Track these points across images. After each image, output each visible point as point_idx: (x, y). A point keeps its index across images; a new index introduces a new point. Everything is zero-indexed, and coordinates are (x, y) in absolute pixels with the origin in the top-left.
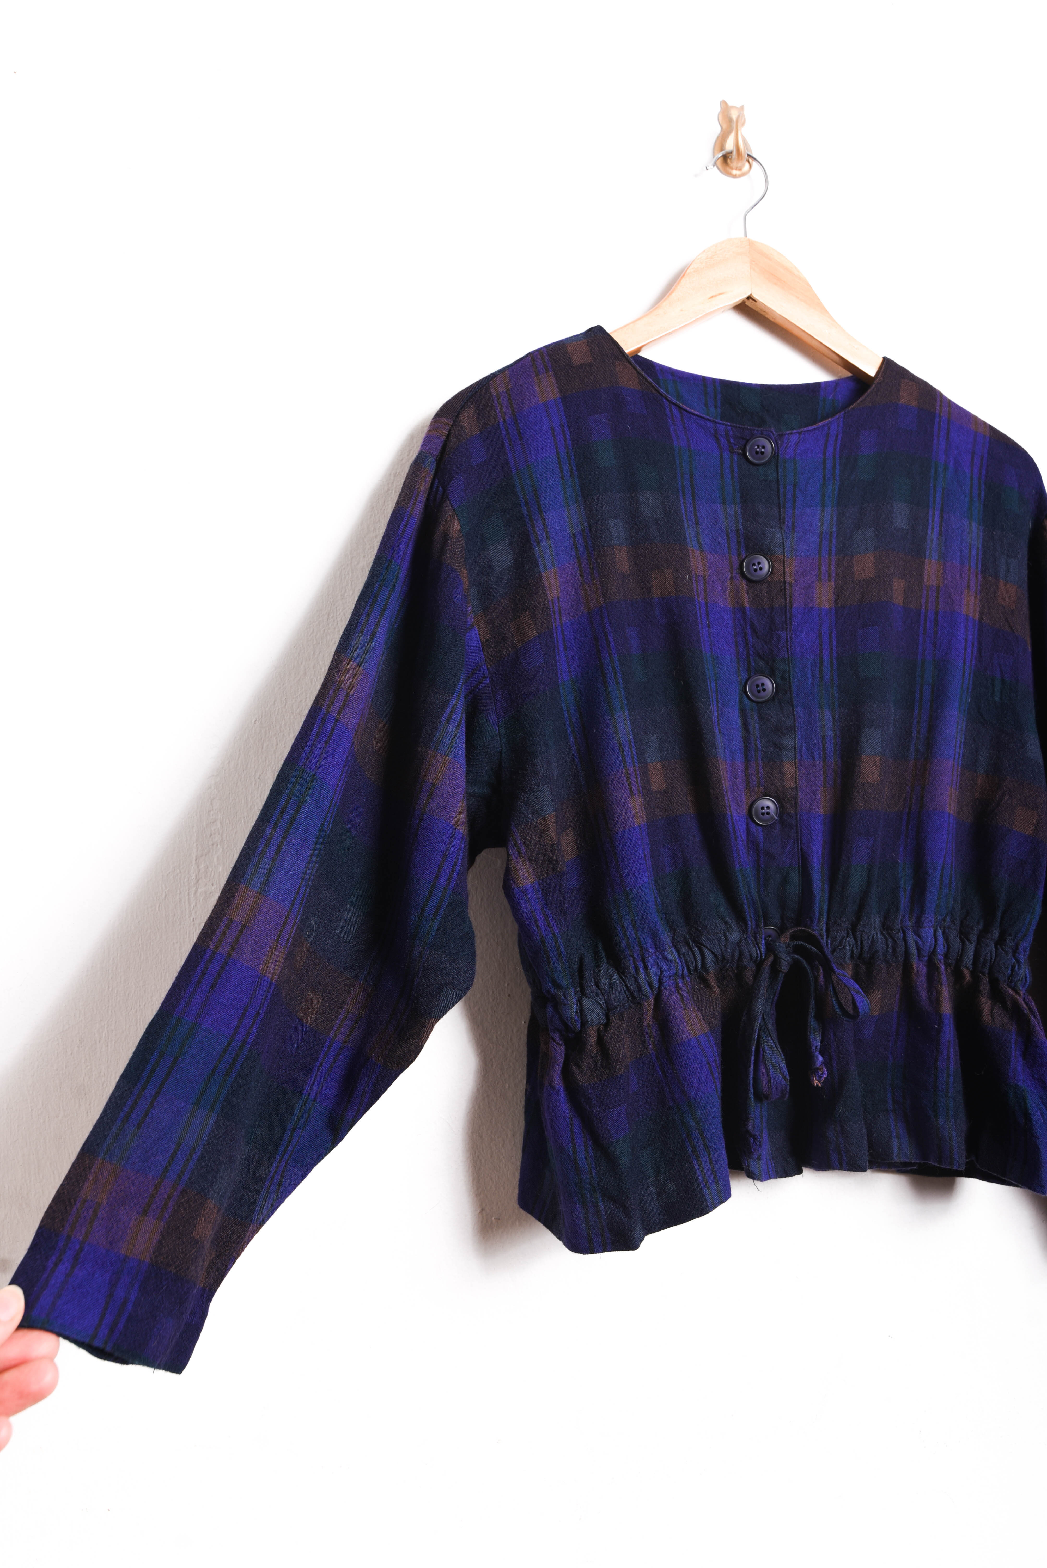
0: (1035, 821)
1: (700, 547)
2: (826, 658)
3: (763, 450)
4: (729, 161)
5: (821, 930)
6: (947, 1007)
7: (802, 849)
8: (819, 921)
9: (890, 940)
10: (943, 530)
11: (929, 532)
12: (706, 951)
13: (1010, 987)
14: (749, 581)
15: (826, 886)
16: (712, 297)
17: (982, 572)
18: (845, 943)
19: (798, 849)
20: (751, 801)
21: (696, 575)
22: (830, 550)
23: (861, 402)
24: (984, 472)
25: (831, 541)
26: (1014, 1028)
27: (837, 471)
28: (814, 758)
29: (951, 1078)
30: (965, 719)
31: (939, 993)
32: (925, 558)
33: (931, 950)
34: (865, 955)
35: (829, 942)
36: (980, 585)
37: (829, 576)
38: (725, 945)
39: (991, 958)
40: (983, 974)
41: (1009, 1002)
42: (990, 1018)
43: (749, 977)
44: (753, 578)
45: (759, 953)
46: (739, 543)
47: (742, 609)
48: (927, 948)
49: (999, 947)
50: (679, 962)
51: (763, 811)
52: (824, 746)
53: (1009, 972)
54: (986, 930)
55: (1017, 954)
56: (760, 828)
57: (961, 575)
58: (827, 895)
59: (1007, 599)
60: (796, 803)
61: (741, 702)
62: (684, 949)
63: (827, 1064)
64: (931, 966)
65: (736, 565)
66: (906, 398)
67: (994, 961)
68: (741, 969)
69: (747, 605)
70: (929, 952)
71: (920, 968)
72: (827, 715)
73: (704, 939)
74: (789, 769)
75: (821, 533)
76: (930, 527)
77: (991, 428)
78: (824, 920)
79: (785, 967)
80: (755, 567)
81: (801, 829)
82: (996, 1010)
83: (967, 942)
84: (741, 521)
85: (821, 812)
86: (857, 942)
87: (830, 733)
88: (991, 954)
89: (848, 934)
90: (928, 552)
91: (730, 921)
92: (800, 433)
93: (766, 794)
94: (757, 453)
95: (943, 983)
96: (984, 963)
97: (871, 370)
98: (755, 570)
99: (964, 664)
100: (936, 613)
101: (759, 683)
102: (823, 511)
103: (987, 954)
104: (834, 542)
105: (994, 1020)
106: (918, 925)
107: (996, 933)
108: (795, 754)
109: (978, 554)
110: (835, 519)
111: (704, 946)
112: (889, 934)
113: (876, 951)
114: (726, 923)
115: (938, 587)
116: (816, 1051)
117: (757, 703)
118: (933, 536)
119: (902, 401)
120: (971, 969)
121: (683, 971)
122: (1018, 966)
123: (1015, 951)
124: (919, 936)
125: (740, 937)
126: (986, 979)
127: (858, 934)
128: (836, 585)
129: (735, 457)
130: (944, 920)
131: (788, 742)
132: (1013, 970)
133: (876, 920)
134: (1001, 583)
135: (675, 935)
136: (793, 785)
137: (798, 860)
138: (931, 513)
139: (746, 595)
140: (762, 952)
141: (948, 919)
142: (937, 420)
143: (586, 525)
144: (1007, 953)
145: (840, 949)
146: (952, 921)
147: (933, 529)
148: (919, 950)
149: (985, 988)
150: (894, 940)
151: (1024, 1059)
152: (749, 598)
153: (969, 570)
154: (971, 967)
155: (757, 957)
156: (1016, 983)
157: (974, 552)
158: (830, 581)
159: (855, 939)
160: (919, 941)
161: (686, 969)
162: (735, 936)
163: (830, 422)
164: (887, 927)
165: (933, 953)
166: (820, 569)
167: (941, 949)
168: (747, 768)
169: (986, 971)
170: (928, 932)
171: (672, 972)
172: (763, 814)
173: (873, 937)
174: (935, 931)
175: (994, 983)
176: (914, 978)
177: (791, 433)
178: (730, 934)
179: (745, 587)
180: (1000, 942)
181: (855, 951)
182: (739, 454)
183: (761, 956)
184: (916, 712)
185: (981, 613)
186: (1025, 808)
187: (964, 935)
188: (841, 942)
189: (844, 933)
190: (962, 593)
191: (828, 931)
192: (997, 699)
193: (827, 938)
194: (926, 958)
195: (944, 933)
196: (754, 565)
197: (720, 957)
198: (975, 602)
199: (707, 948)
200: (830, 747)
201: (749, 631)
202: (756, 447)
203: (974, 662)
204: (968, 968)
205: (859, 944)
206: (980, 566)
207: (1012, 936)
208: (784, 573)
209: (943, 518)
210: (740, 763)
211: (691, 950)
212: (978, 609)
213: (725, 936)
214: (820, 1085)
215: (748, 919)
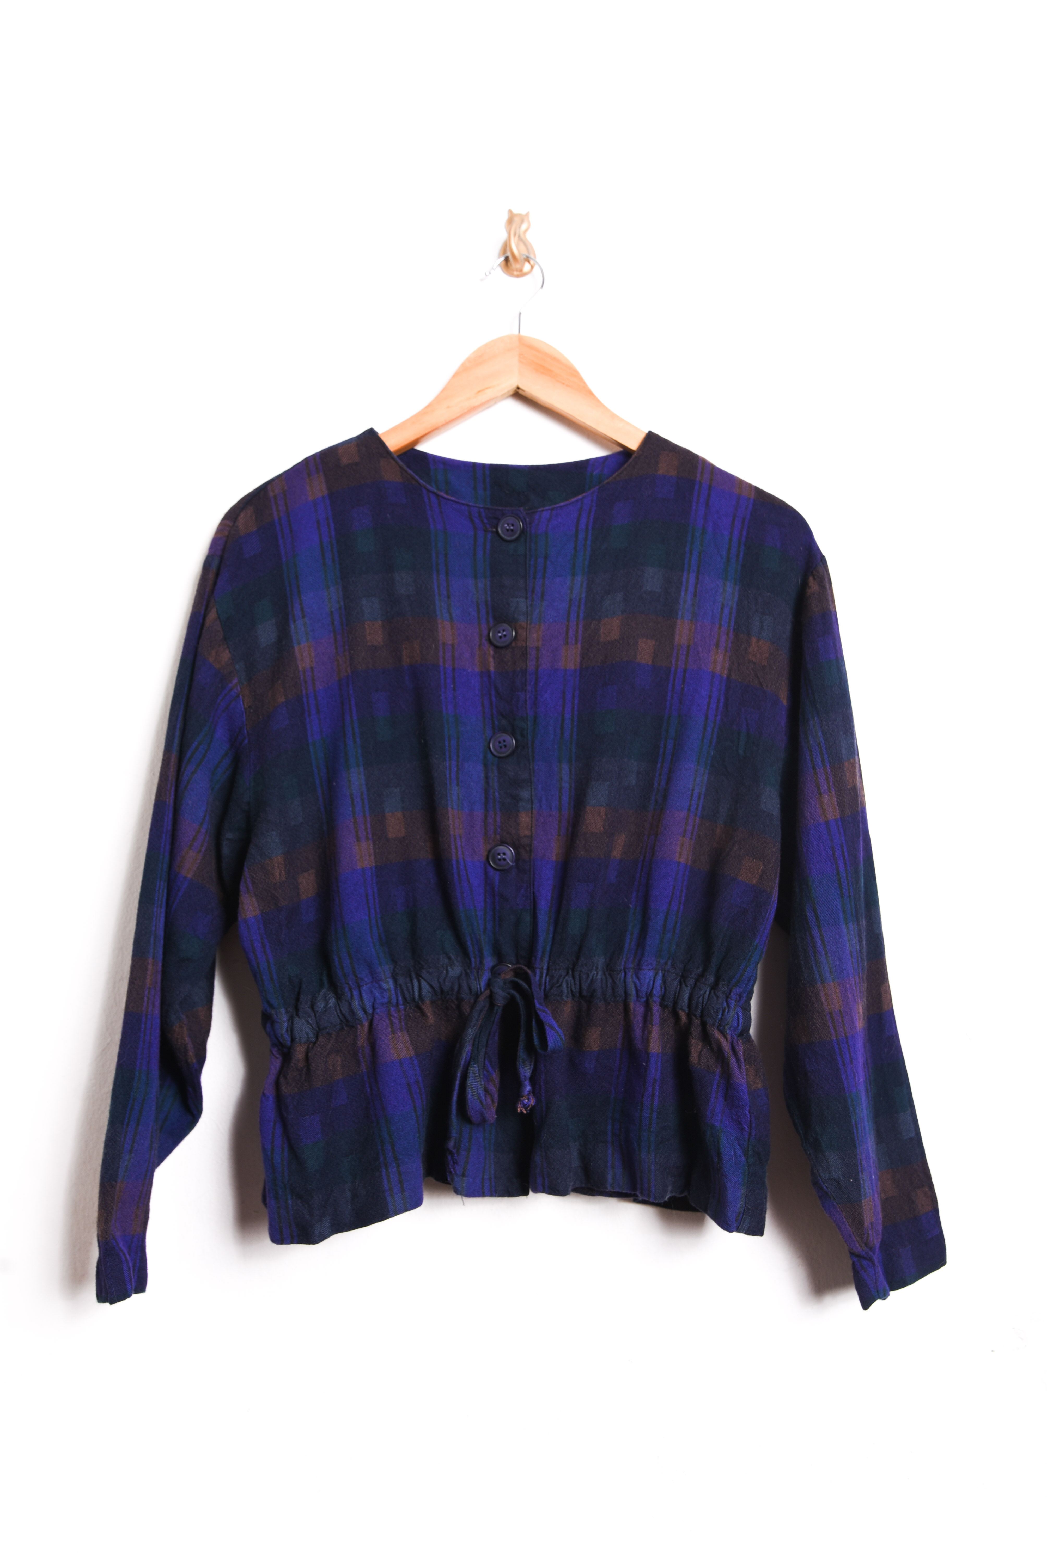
0: (760, 871)
1: (451, 619)
2: (568, 716)
3: (512, 528)
4: (509, 264)
5: (542, 968)
6: (655, 1046)
7: (534, 893)
8: (541, 959)
9: (610, 981)
10: (698, 591)
11: (683, 594)
12: (423, 982)
13: (719, 1030)
14: (496, 647)
15: (551, 928)
16: (479, 391)
17: (734, 630)
18: (563, 982)
19: (530, 893)
20: (489, 847)
21: (444, 644)
22: (578, 615)
23: (618, 475)
24: (744, 533)
25: (579, 607)
26: (718, 1070)
27: (589, 542)
28: (551, 809)
29: (655, 1114)
30: (707, 771)
31: (650, 1033)
32: (677, 618)
33: (649, 991)
34: (585, 993)
35: (548, 979)
36: (731, 643)
37: (576, 639)
38: (445, 979)
39: (703, 1002)
40: (695, 1016)
41: (714, 1045)
42: (697, 1059)
43: (466, 1008)
44: (499, 644)
45: (479, 986)
46: (488, 613)
47: (489, 672)
48: (644, 989)
49: (712, 992)
50: (393, 992)
51: (499, 857)
52: (560, 797)
53: (720, 1016)
54: (702, 975)
55: (729, 999)
56: (498, 873)
57: (711, 634)
58: (551, 936)
59: (758, 655)
60: (531, 850)
61: (485, 757)
62: (401, 980)
63: (534, 1092)
64: (647, 1006)
65: (485, 632)
66: (665, 467)
67: (706, 1005)
68: (460, 1000)
69: (492, 669)
70: (646, 993)
71: (637, 1009)
72: (565, 768)
73: (424, 973)
74: (524, 818)
75: (571, 600)
76: (683, 588)
77: (757, 490)
78: (546, 959)
79: (500, 1002)
80: (500, 635)
81: (534, 874)
82: (705, 1050)
83: (683, 985)
84: (489, 593)
85: (554, 858)
86: (575, 981)
87: (566, 785)
88: (703, 998)
89: (568, 973)
90: (680, 613)
91: (453, 957)
92: (552, 509)
93: (503, 843)
94: (508, 530)
95: (653, 1023)
96: (697, 1007)
97: (633, 444)
98: (500, 637)
99: (707, 718)
100: (685, 671)
101: (501, 739)
102: (573, 580)
103: (699, 997)
104: (582, 607)
105: (699, 1061)
106: (639, 967)
107: (711, 979)
108: (532, 804)
109: (731, 613)
110: (585, 585)
111: (423, 978)
112: (610, 975)
113: (594, 991)
114: (449, 958)
115: (689, 646)
116: (525, 1080)
117: (500, 758)
118: (686, 599)
119: (660, 472)
120: (687, 1011)
121: (397, 1000)
122: (728, 1011)
123: (728, 997)
124: (638, 978)
125: (462, 972)
126: (697, 1022)
127: (577, 974)
128: (582, 648)
129: (489, 536)
130: (666, 963)
131: (525, 794)
132: (723, 1014)
133: (600, 961)
134: (754, 640)
135: (395, 967)
136: (527, 833)
137: (531, 902)
138: (685, 576)
139: (491, 660)
140: (482, 986)
141: (670, 962)
142: (697, 487)
143: (342, 604)
144: (718, 997)
145: (557, 987)
146: (673, 965)
147: (686, 590)
148: (637, 991)
149: (696, 1030)
150: (613, 981)
151: (725, 1101)
152: (495, 663)
153: (720, 628)
154: (687, 1010)
155: (477, 990)
156: (724, 1027)
157: (726, 611)
158: (576, 644)
159: (574, 978)
160: (637, 982)
161: (400, 998)
162: (456, 970)
163: (583, 498)
164: (610, 969)
165: (649, 995)
166: (567, 633)
167: (657, 991)
168: (486, 817)
169: (698, 1013)
170: (648, 974)
171: (385, 1000)
172: (500, 860)
173: (593, 977)
174: (656, 974)
175: (704, 1024)
176: (632, 1016)
177: (543, 511)
178: (453, 969)
179: (492, 652)
180: (714, 987)
181: (573, 989)
182: (492, 532)
183: (481, 990)
184: (659, 765)
185: (730, 670)
186: (751, 858)
187: (683, 978)
188: (558, 981)
189: (563, 973)
190: (709, 652)
191: (548, 969)
192: (741, 752)
193: (546, 976)
194: (644, 999)
195: (664, 976)
196: (499, 632)
197: (437, 989)
198: (724, 659)
199: (424, 980)
200: (565, 798)
201: (493, 692)
202: (506, 525)
203: (719, 717)
204: (683, 1011)
205: (578, 983)
206: (732, 624)
207: (724, 981)
208: (526, 639)
209: (698, 579)
210: (479, 813)
211: (411, 980)
212: (727, 665)
213: (447, 971)
214: (525, 1112)
215: (471, 954)
